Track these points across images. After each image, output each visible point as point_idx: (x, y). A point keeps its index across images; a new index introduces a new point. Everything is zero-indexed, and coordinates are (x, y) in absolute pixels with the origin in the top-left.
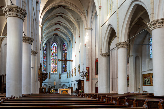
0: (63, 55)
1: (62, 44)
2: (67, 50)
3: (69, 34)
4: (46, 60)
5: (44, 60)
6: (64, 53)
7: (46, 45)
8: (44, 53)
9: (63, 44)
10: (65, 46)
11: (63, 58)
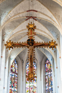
0: (46, 79)
1: (43, 62)
2: (52, 69)
3: (53, 35)
4: (16, 89)
5: (13, 89)
6: (48, 75)
7: (18, 65)
8: (13, 77)
9: (46, 61)
10: (48, 64)
11: (46, 83)
